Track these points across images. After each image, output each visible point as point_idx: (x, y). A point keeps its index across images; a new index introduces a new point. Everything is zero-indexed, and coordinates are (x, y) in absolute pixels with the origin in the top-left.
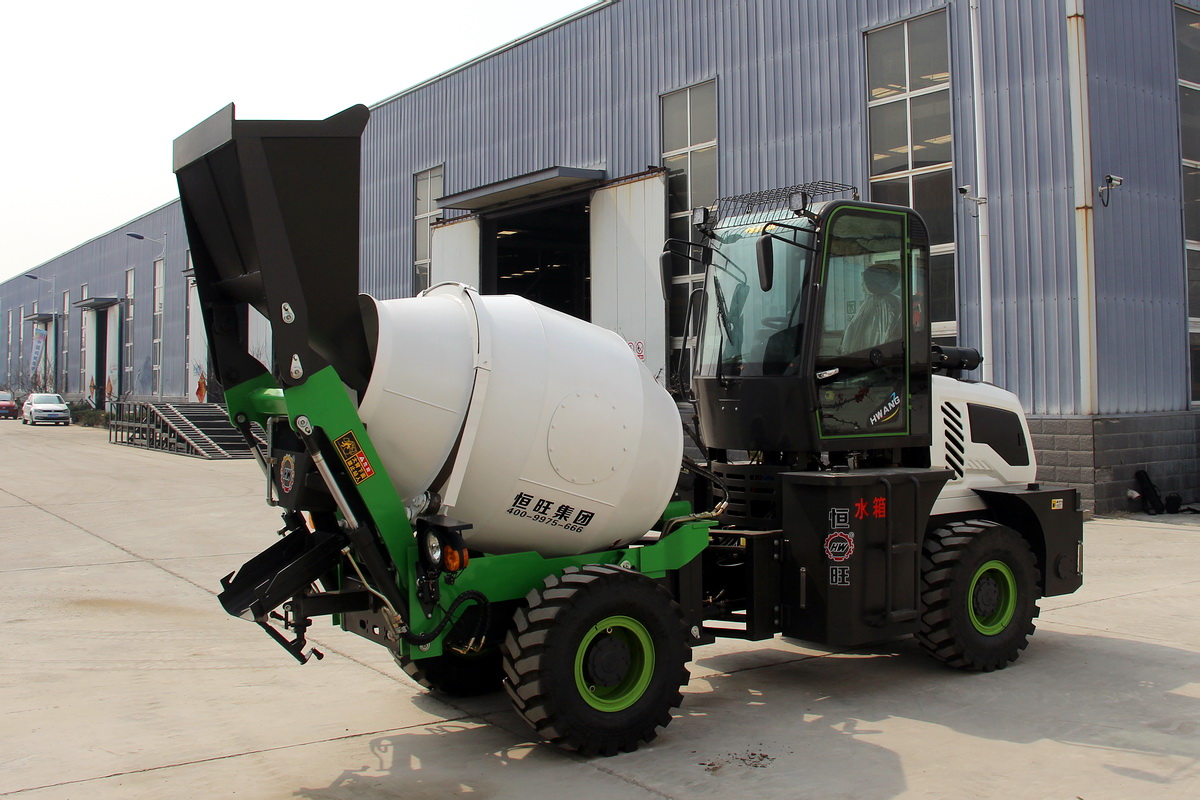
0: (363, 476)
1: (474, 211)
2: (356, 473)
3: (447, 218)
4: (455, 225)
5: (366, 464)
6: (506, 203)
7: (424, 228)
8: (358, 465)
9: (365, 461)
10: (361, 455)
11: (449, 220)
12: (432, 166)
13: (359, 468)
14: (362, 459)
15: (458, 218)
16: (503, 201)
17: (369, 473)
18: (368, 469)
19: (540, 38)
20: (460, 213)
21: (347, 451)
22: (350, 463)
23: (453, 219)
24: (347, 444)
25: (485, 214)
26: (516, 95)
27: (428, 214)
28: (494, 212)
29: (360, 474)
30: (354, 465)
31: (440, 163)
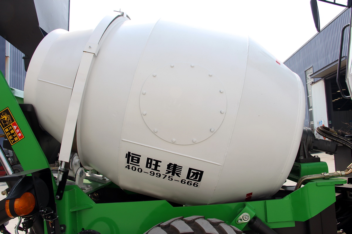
0: (16, 139)
1: (322, 78)
2: (11, 137)
3: (315, 81)
4: (317, 83)
5: (18, 131)
6: (331, 73)
7: (309, 86)
8: (12, 132)
9: (17, 128)
10: (15, 124)
11: (316, 82)
12: (310, 67)
13: (13, 134)
14: (15, 127)
15: (318, 81)
16: (330, 73)
17: (21, 137)
18: (20, 135)
19: (337, 19)
20: (319, 79)
21: (5, 122)
22: (7, 130)
23: (317, 81)
24: (5, 117)
25: (326, 78)
26: (331, 40)
27: (310, 82)
28: (328, 77)
29: (14, 137)
30: (9, 131)
31: (312, 66)
